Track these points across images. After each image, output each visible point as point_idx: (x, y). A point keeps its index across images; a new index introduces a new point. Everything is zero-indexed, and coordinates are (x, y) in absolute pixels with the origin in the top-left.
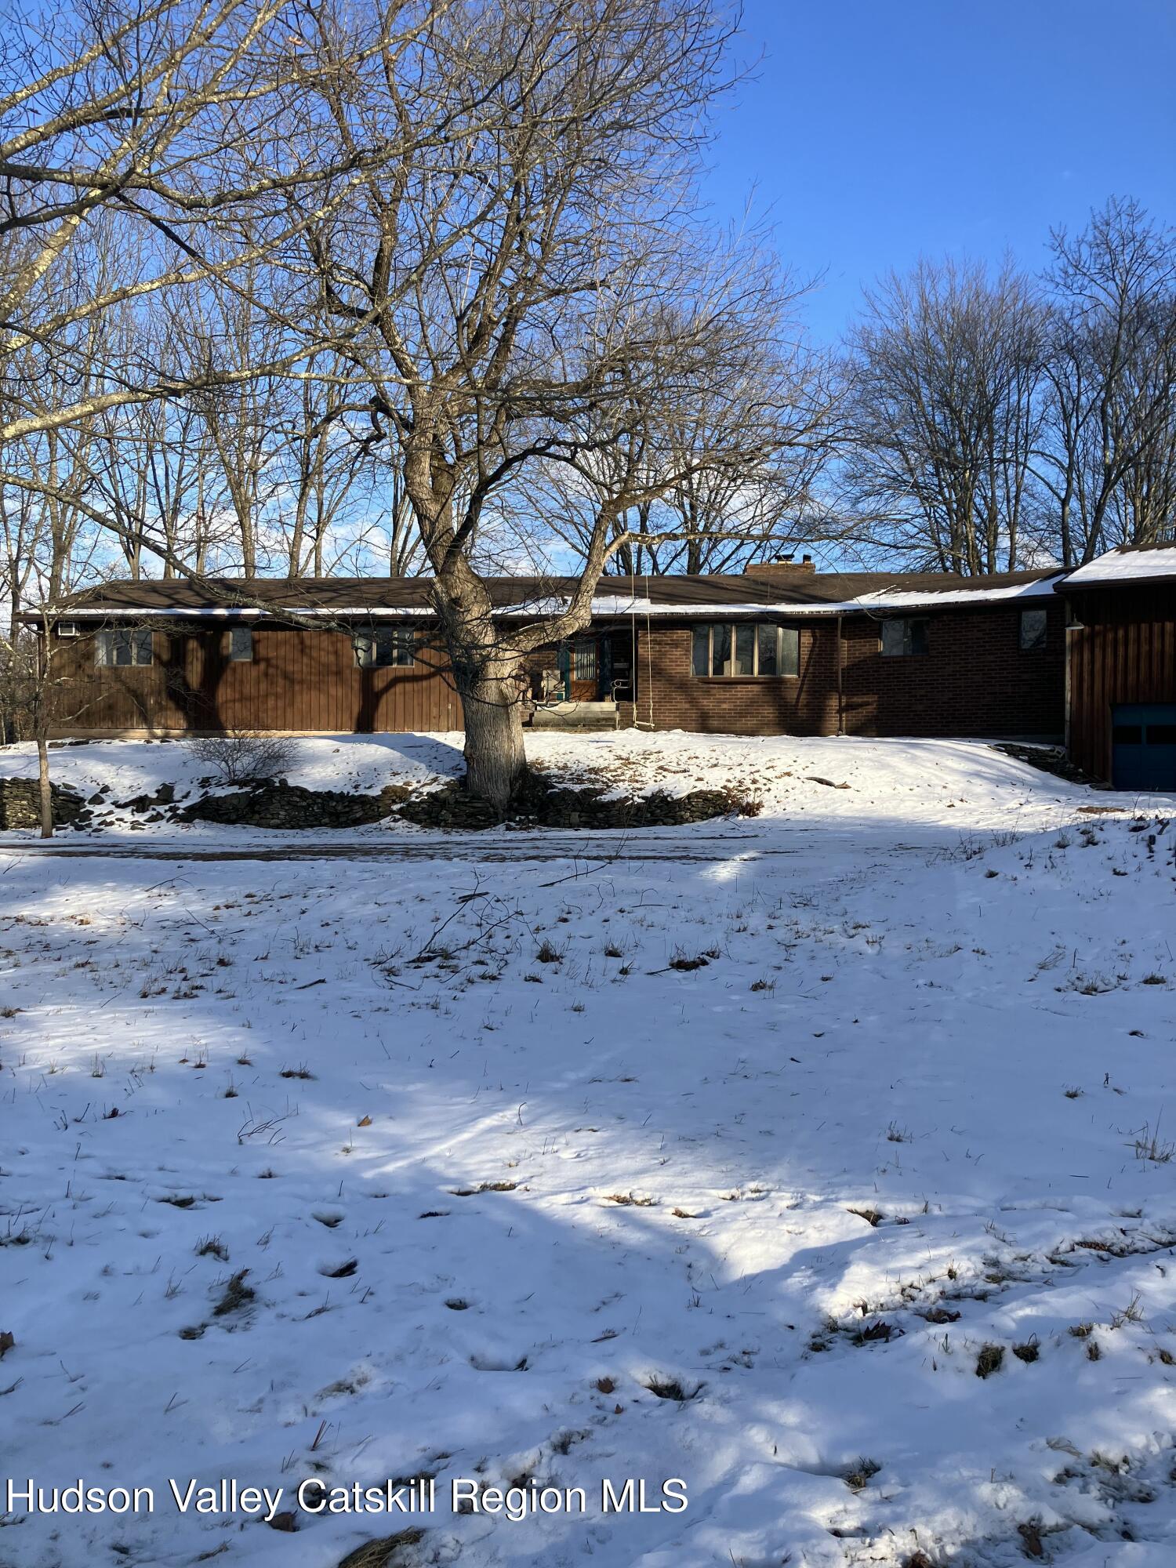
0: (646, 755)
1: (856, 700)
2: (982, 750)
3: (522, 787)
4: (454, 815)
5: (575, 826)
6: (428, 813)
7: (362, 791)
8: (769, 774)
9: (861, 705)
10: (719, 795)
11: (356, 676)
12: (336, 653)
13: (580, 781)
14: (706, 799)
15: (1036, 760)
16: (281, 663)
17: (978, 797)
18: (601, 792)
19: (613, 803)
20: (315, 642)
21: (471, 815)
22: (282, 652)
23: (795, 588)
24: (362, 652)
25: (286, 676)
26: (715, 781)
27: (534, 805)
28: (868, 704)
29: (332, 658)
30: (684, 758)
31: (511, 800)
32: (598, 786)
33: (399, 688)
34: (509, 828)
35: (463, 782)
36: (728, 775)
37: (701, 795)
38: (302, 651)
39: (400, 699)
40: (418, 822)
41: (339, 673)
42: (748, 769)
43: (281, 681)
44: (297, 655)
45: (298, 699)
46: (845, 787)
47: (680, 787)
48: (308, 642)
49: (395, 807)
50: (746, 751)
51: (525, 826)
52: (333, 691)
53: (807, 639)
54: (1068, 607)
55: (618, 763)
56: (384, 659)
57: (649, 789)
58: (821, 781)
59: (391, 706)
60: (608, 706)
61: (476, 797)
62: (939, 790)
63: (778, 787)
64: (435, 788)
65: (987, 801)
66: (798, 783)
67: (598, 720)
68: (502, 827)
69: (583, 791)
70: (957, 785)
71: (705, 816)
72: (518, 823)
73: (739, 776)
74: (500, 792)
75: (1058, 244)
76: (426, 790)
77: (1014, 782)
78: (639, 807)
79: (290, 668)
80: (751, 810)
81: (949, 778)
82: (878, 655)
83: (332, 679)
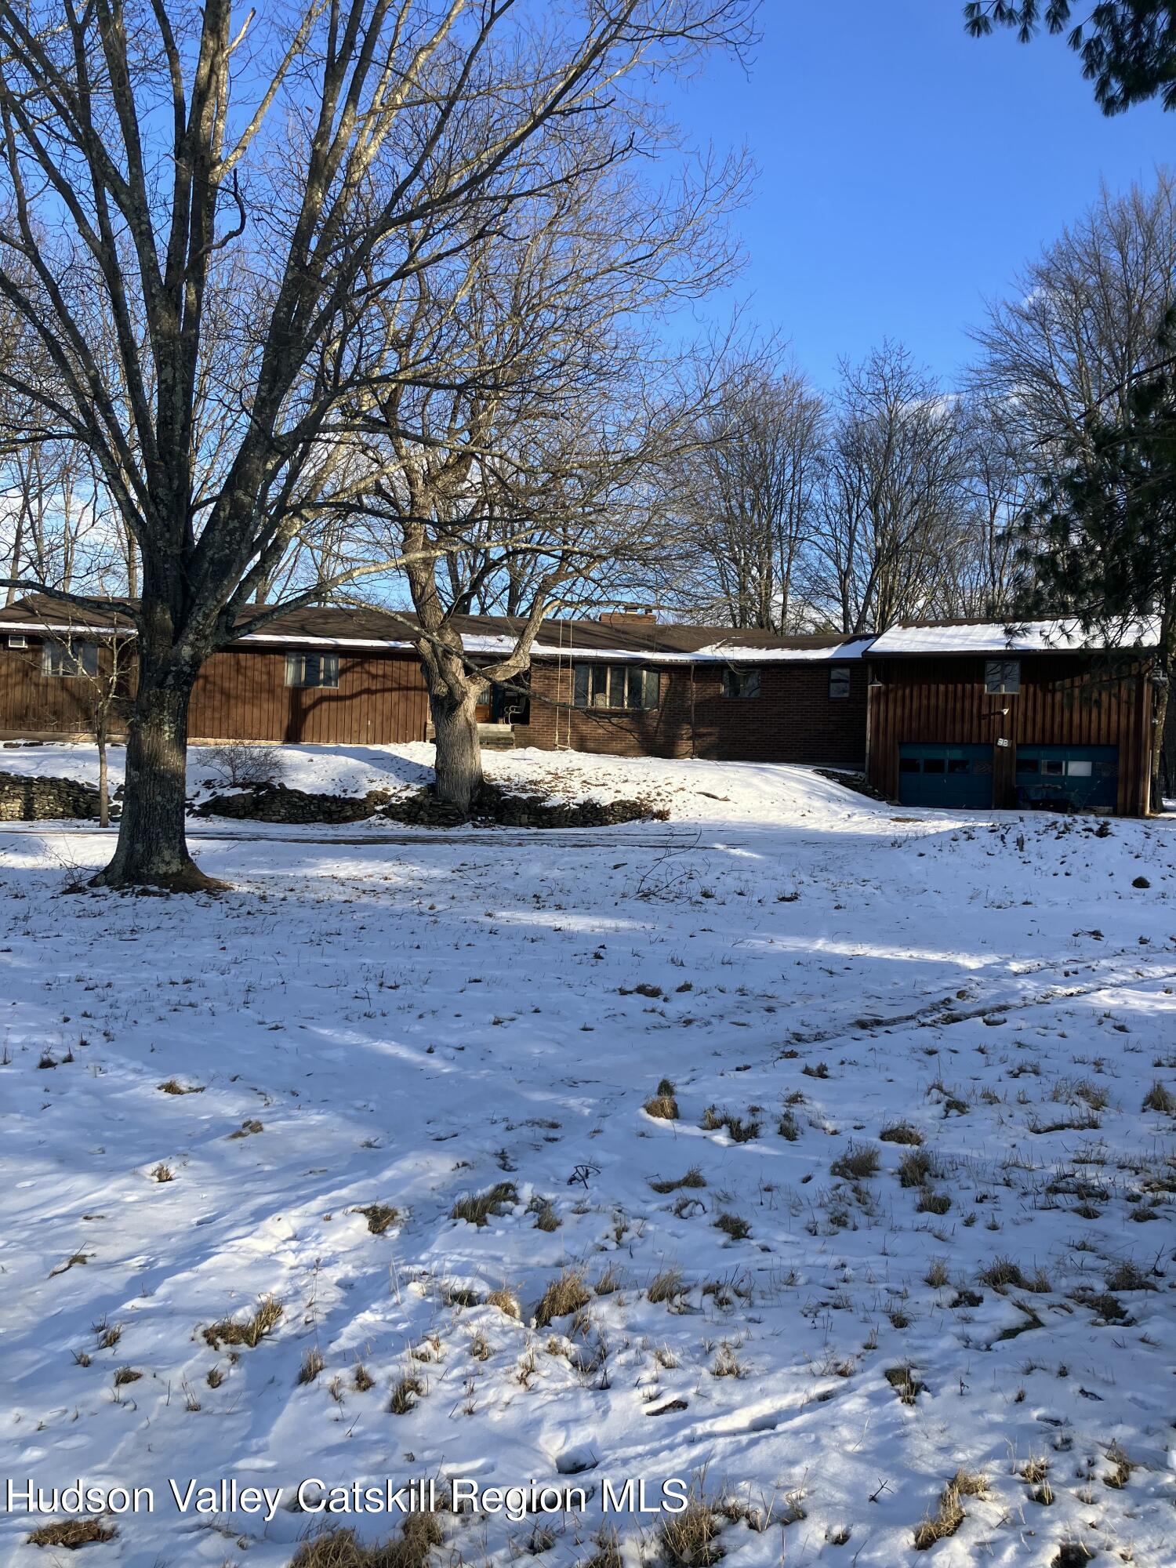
0: (570, 772)
1: (703, 730)
2: (807, 774)
3: (480, 796)
4: (429, 815)
5: (527, 826)
6: (408, 813)
7: (350, 795)
8: (669, 788)
9: (704, 735)
10: (635, 804)
11: (287, 694)
12: (269, 673)
13: (526, 791)
14: (625, 807)
15: (845, 781)
16: (218, 680)
17: (819, 810)
18: (543, 800)
19: (554, 808)
20: (250, 663)
21: (446, 816)
22: (219, 670)
23: (650, 637)
24: (289, 673)
25: (223, 692)
26: (630, 793)
27: (491, 809)
28: (710, 734)
29: (265, 677)
30: (600, 775)
31: (471, 804)
32: (540, 795)
33: (325, 705)
34: (475, 826)
35: (432, 789)
36: (638, 789)
37: (621, 803)
38: (238, 671)
39: (325, 715)
40: (400, 820)
41: (271, 691)
42: (653, 785)
43: (218, 696)
44: (233, 674)
45: (233, 712)
46: (726, 799)
47: (605, 798)
48: (243, 663)
49: (379, 808)
50: (645, 770)
51: (487, 824)
52: (265, 706)
53: (664, 681)
54: (870, 670)
55: (549, 778)
56: (312, 680)
57: (581, 798)
58: (708, 795)
59: (317, 719)
60: (503, 728)
61: (447, 801)
62: (790, 803)
63: (678, 798)
64: (411, 794)
65: (824, 813)
66: (691, 796)
67: (499, 739)
68: (469, 825)
69: (529, 798)
70: (802, 801)
71: (624, 819)
72: (482, 821)
73: (647, 790)
74: (464, 798)
75: (844, 367)
76: (404, 794)
77: (839, 800)
78: (574, 812)
79: (226, 685)
80: (662, 815)
81: (795, 795)
82: (720, 696)
83: (265, 695)
